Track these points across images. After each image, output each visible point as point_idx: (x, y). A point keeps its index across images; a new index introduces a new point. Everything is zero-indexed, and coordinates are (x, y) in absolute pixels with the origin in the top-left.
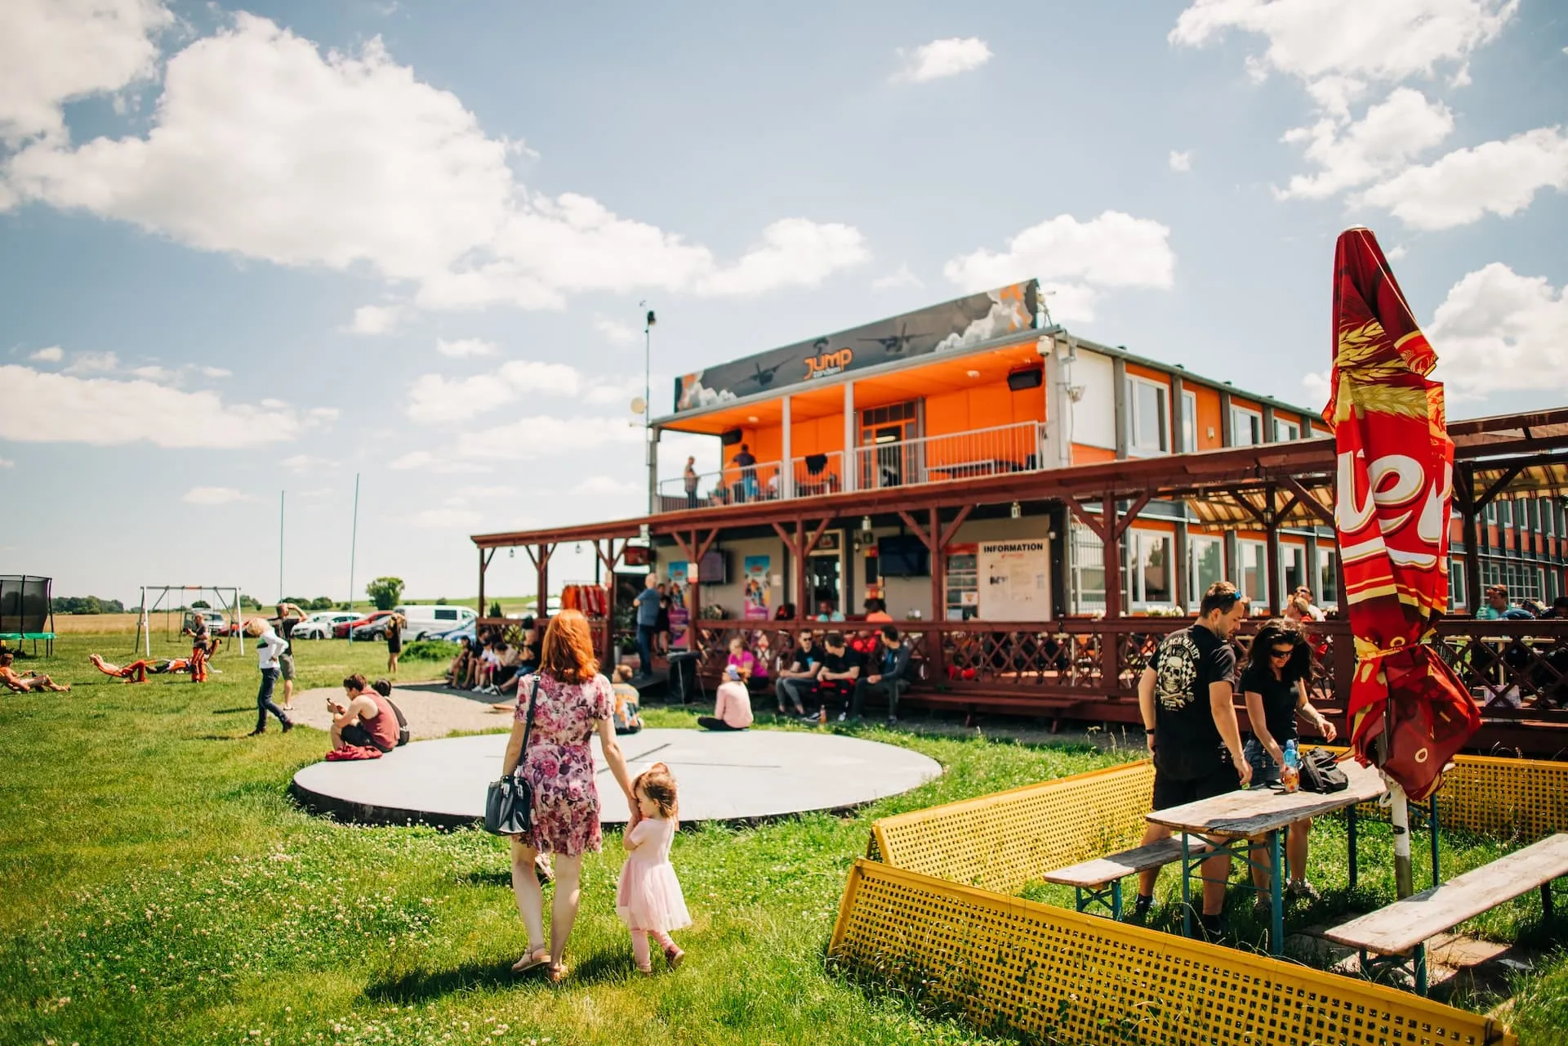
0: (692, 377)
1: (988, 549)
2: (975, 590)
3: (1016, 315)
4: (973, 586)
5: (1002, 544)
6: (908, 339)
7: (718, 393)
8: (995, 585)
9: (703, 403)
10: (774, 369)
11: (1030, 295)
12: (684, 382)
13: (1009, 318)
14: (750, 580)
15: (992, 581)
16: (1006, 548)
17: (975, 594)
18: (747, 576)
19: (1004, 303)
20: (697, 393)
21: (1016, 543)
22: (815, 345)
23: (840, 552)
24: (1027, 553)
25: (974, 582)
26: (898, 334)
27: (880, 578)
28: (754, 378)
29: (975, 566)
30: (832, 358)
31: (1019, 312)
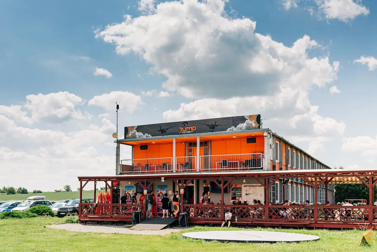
0: (133, 127)
1: (245, 186)
2: (241, 197)
3: (254, 124)
4: (240, 196)
5: (250, 185)
6: (217, 126)
7: (144, 135)
8: (247, 195)
9: (137, 137)
10: (167, 129)
11: (258, 119)
12: (129, 129)
13: (251, 124)
14: (159, 192)
15: (246, 194)
16: (251, 186)
17: (241, 198)
18: (158, 191)
19: (250, 120)
20: (135, 133)
21: (254, 185)
22: (183, 124)
23: (194, 185)
24: (257, 187)
25: (241, 195)
26: (214, 124)
27: (209, 192)
28: (159, 131)
29: (241, 190)
30: (189, 128)
31: (255, 123)
